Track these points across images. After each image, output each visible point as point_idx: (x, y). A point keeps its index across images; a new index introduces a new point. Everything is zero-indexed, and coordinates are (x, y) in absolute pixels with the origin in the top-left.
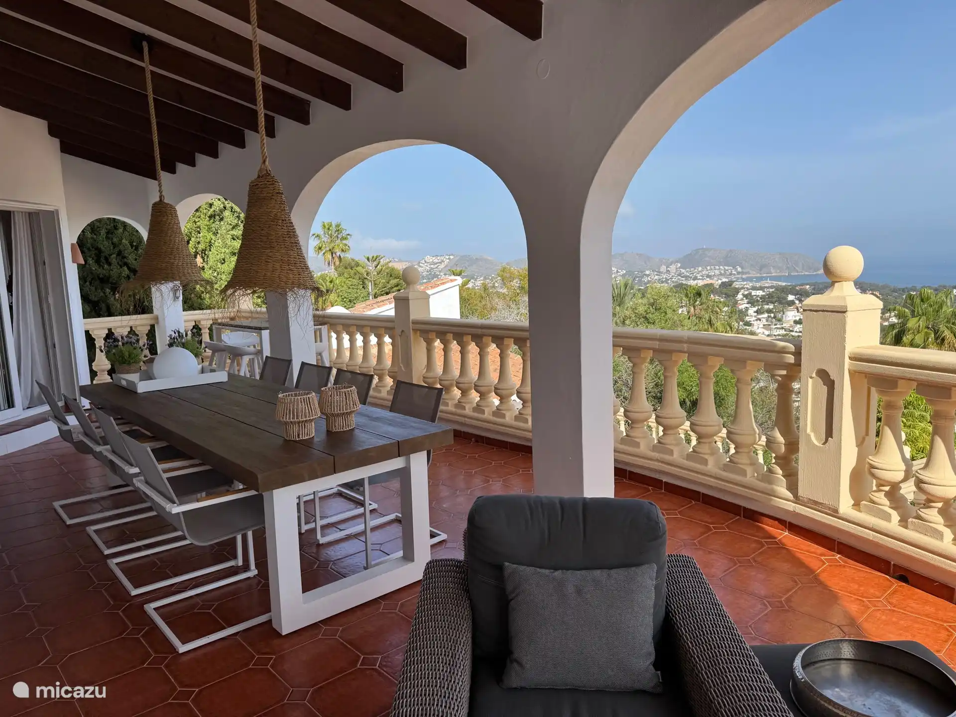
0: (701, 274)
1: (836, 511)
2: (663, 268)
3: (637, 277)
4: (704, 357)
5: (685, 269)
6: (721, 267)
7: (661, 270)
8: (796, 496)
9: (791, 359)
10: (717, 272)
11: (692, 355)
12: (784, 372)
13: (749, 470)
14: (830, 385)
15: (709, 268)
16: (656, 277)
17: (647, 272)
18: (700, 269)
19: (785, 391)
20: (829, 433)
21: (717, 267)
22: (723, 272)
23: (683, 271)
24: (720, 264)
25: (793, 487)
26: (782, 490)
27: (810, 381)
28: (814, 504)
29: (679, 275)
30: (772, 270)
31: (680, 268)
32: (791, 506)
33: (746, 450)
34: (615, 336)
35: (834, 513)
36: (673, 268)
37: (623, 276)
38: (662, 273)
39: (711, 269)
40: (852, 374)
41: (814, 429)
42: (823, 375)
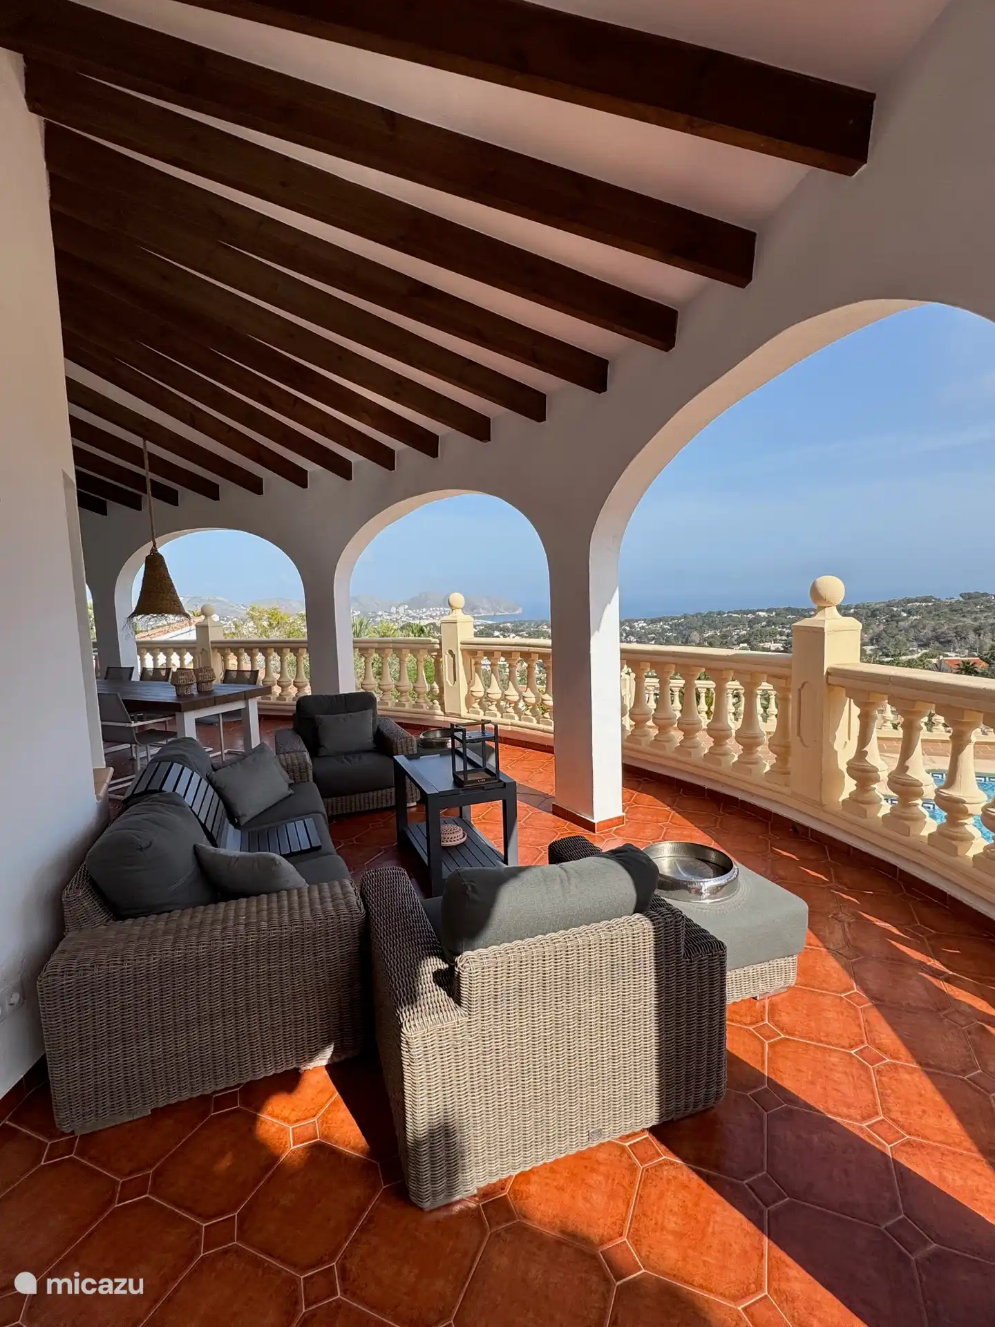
0: (425, 614)
1: (460, 715)
2: (393, 610)
3: (372, 617)
4: (400, 649)
5: (411, 610)
6: (442, 609)
7: (392, 611)
8: (445, 713)
9: (438, 647)
10: (438, 613)
11: (395, 649)
12: (436, 654)
13: (424, 705)
14: (453, 656)
15: (431, 609)
16: (388, 617)
17: (380, 613)
18: (424, 610)
19: (438, 663)
20: (455, 680)
21: (438, 609)
22: (443, 613)
23: (410, 612)
24: (440, 606)
25: (443, 709)
26: (439, 712)
27: (446, 656)
28: (451, 715)
29: (408, 615)
30: (481, 611)
31: (407, 609)
32: (442, 718)
33: (422, 696)
34: (354, 642)
35: (459, 716)
36: (401, 610)
37: (358, 616)
38: (392, 613)
39: (433, 610)
40: (462, 650)
41: (449, 679)
42: (450, 652)
